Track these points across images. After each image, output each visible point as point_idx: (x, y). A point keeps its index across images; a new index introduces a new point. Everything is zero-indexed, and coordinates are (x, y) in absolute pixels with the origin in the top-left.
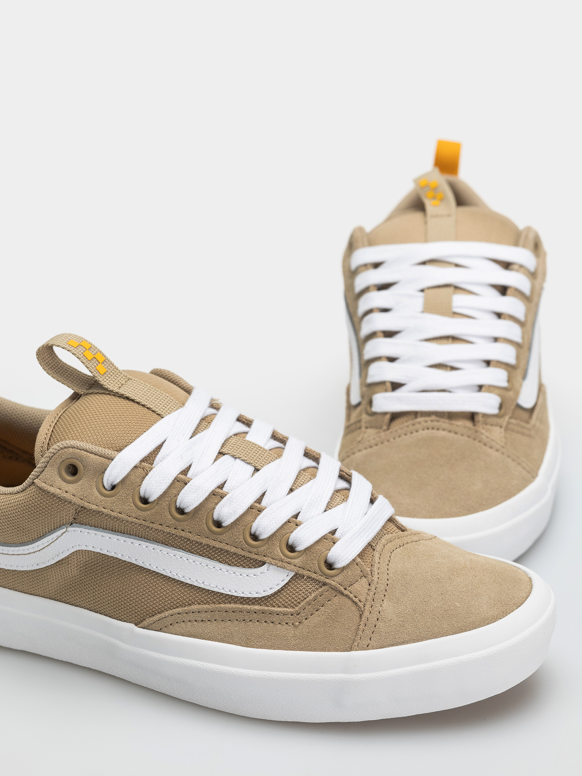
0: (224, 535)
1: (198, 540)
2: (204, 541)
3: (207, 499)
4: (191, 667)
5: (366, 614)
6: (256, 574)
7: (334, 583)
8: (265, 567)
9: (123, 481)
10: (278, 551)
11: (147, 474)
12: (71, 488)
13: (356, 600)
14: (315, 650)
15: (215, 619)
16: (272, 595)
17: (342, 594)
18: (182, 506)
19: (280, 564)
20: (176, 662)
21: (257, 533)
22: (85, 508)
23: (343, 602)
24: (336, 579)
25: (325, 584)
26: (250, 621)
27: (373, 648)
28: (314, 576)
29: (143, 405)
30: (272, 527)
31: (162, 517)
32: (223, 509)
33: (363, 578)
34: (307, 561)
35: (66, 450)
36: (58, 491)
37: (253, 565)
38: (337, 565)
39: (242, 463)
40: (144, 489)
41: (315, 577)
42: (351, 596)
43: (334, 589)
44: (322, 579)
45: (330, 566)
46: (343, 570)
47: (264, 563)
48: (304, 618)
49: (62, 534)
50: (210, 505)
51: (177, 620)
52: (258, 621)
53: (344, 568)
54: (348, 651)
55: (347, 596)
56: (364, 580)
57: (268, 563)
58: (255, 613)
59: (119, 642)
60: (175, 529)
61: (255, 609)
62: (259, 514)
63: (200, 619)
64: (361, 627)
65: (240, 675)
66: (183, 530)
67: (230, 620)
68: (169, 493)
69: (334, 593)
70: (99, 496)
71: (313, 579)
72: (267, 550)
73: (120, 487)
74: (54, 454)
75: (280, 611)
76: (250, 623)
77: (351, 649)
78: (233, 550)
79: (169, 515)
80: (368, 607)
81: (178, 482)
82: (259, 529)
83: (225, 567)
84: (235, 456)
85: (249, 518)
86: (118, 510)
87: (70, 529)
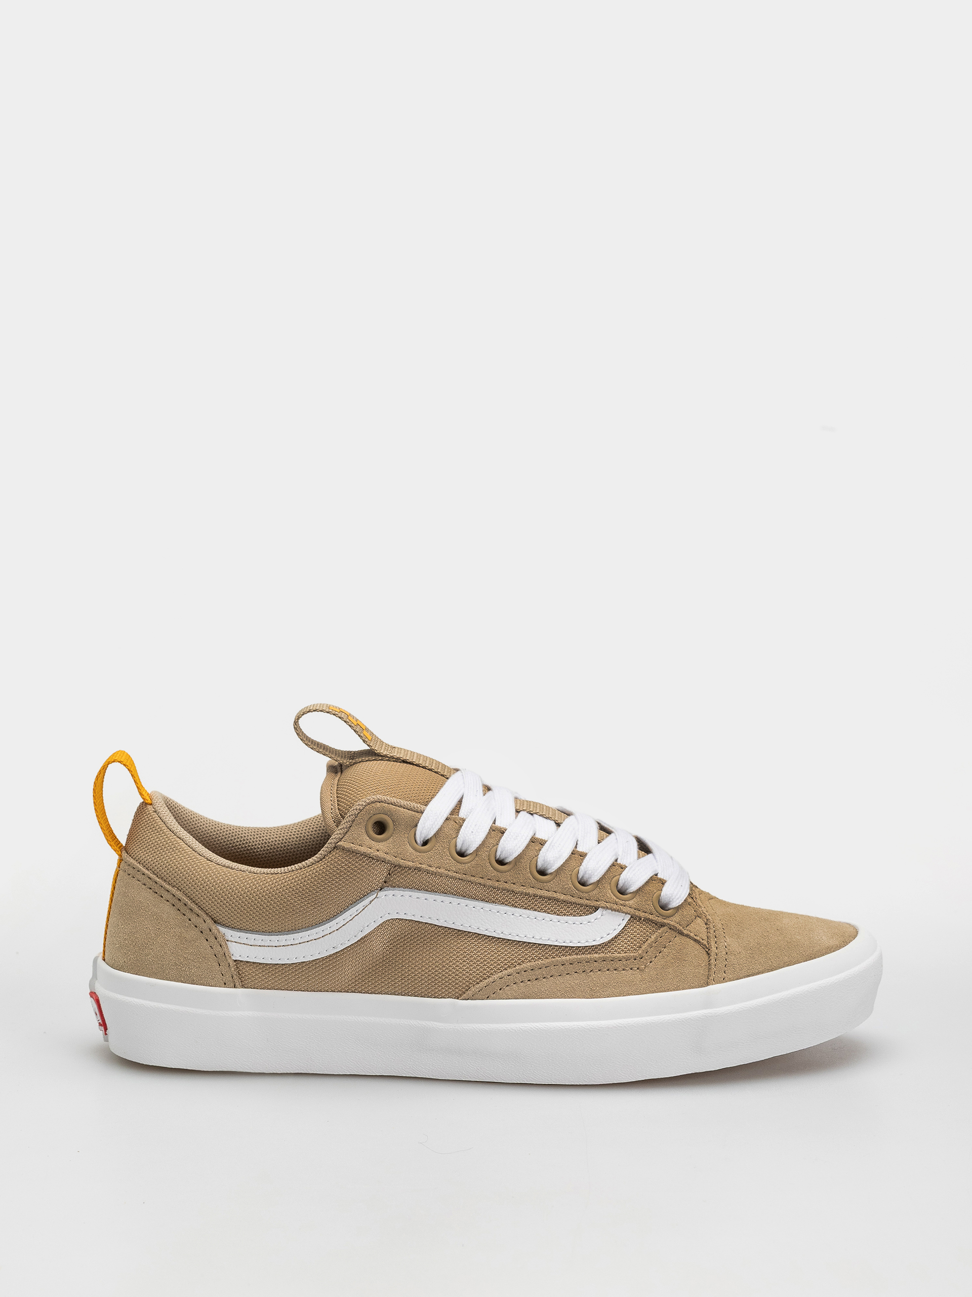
0: (552, 882)
1: (524, 891)
2: (531, 891)
3: (527, 847)
4: (531, 1031)
5: (714, 949)
6: (590, 920)
7: (672, 923)
8: (599, 912)
9: (436, 835)
10: (610, 894)
11: (461, 826)
12: (381, 846)
13: (698, 938)
14: (668, 990)
15: (551, 975)
16: (609, 942)
17: (681, 933)
18: (502, 857)
19: (615, 907)
20: (513, 1029)
21: (587, 876)
22: (400, 866)
23: (685, 941)
24: (673, 918)
25: (663, 925)
26: (591, 971)
27: (730, 980)
28: (651, 917)
29: (423, 767)
30: (600, 869)
31: (483, 870)
32: (547, 855)
33: (697, 918)
34: (642, 902)
35: (373, 805)
36: (369, 851)
37: (584, 913)
38: (673, 904)
39: (541, 818)
40: (462, 839)
41: (653, 918)
42: (692, 935)
43: (673, 928)
44: (660, 920)
45: (664, 907)
46: (678, 910)
47: (596, 909)
48: (648, 961)
49: (371, 902)
50: (531, 853)
51: (508, 982)
52: (599, 971)
53: (678, 908)
54: (704, 987)
55: (687, 936)
56: (699, 920)
57: (602, 907)
58: (595, 961)
59: (435, 1023)
60: (498, 881)
61: (596, 957)
62: (582, 860)
63: (534, 977)
64: (712, 961)
65: (592, 1028)
66: (506, 882)
67: (568, 974)
68: (487, 843)
69: (675, 934)
70: (413, 851)
71: (652, 921)
72: (598, 894)
73: (434, 840)
74: (361, 810)
75: (623, 956)
76: (592, 973)
77: (708, 984)
78: (562, 897)
79: (490, 866)
80: (713, 943)
81: (493, 832)
82: (587, 872)
83: (555, 917)
84: (531, 812)
85: (573, 863)
86: (436, 865)
87: (382, 894)
